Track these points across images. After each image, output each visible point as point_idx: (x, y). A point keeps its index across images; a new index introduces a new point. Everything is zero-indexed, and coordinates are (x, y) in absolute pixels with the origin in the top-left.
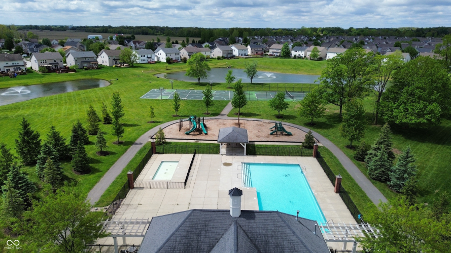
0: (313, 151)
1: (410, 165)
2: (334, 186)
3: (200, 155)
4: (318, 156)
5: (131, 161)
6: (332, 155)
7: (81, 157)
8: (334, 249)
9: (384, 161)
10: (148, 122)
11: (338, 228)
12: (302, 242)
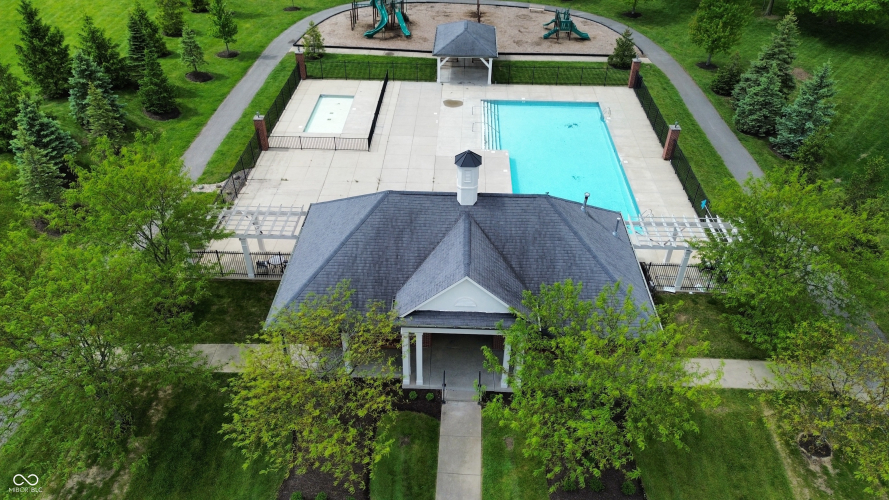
0: (630, 75)
1: (822, 103)
2: (663, 146)
3: (397, 84)
4: (638, 86)
5: (258, 95)
6: (668, 82)
7: (156, 84)
8: (648, 262)
9: (772, 95)
10: (286, 9)
11: (659, 224)
12: (589, 250)
